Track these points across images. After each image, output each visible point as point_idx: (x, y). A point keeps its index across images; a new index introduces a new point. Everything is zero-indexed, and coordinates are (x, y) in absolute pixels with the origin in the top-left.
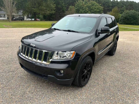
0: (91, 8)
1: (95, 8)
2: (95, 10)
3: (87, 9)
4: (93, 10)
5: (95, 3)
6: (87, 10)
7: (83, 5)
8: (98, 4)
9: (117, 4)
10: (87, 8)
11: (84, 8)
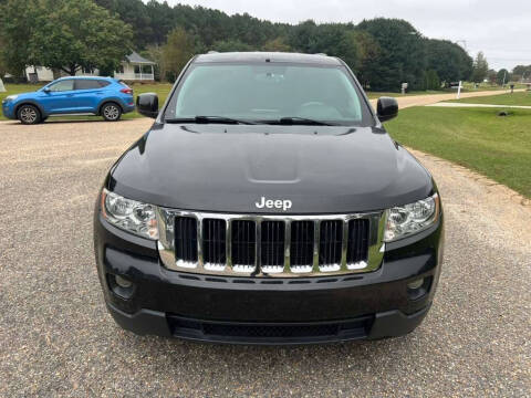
0: (83, 25)
1: (101, 29)
2: (101, 34)
3: (66, 31)
4: (91, 34)
5: (93, 9)
6: (69, 35)
7: (44, 13)
8: (107, 12)
9: (168, 16)
10: (65, 27)
11: (49, 25)
